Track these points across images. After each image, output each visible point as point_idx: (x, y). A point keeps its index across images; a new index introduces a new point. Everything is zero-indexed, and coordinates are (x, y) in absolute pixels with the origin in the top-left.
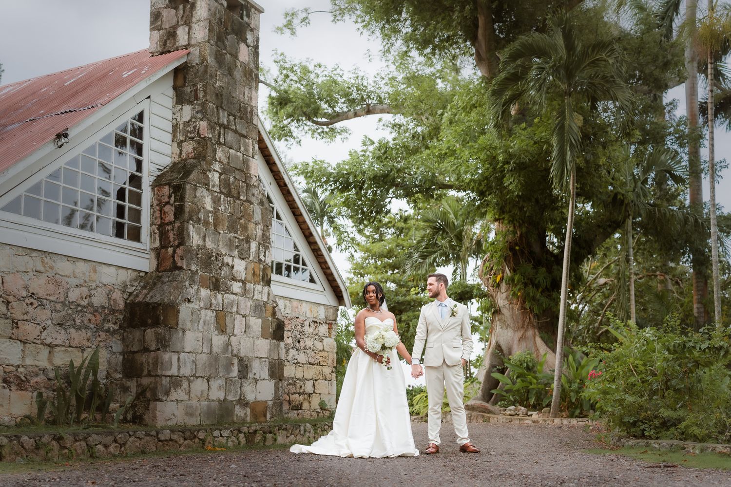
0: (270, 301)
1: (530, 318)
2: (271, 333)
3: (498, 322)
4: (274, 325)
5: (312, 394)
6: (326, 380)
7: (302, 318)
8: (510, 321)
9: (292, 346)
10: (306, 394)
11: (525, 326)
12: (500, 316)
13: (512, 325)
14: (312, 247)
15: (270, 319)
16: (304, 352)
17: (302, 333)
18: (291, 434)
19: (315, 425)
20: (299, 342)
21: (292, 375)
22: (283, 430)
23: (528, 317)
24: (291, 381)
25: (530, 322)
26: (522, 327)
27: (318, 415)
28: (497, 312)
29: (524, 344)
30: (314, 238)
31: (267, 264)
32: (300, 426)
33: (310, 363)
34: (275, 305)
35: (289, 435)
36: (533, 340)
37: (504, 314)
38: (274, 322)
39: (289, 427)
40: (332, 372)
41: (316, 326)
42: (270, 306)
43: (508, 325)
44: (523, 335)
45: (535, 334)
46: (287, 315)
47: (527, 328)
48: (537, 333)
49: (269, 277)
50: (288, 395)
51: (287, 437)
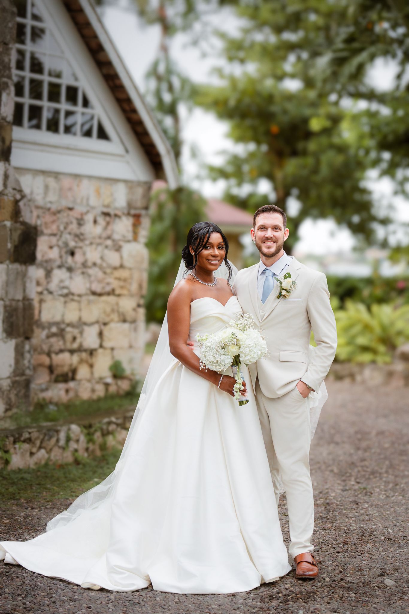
0: (9, 190)
2: (9, 251)
4: (16, 236)
5: (95, 350)
6: (124, 321)
7: (79, 209)
9: (58, 263)
10: (85, 351)
14: (105, 71)
15: (8, 224)
16: (83, 273)
17: (79, 237)
18: (40, 448)
19: (90, 426)
20: (72, 254)
21: (58, 318)
22: (24, 441)
24: (54, 330)
27: (107, 390)
30: (106, 56)
31: (4, 119)
32: (57, 431)
33: (94, 293)
34: (18, 197)
35: (34, 450)
38: (16, 229)
39: (35, 435)
40: (139, 306)
41: (108, 223)
42: (8, 199)
46: (49, 205)
49: (7, 143)
50: (49, 354)
51: (32, 454)
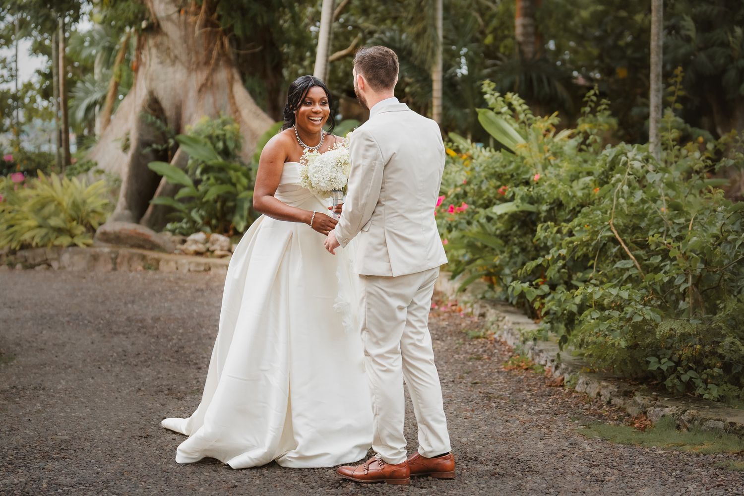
1: (222, 45)
3: (154, 51)
8: (179, 50)
11: (213, 62)
12: (159, 39)
13: (184, 57)
23: (218, 42)
25: (223, 54)
26: (207, 63)
28: (154, 28)
29: (209, 99)
36: (228, 91)
37: (166, 35)
43: (176, 57)
44: (207, 80)
45: (233, 78)
47: (217, 64)
48: (237, 76)
